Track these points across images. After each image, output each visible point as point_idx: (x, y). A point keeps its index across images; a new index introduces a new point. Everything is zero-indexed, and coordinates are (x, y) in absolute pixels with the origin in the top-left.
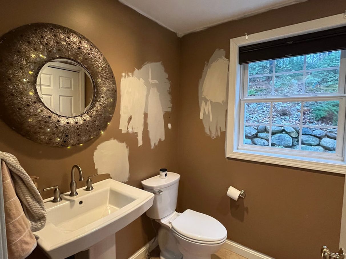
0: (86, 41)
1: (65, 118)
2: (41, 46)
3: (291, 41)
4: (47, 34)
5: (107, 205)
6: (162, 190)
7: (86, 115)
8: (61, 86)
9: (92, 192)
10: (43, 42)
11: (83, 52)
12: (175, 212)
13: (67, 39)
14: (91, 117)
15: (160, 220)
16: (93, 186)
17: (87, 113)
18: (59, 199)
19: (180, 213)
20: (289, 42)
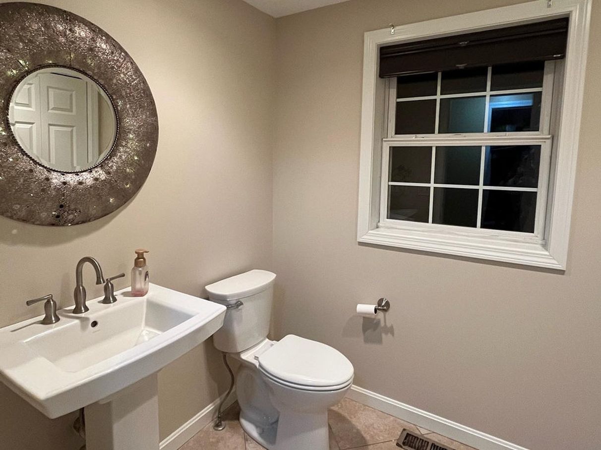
0: (104, 38)
1: (59, 174)
2: (21, 44)
3: (466, 41)
4: (31, 23)
5: (143, 328)
6: (242, 300)
7: (99, 169)
8: (52, 106)
9: (114, 306)
10: (25, 37)
11: (98, 56)
12: (267, 340)
13: (68, 32)
14: (108, 173)
15: (239, 354)
16: (116, 295)
17: (102, 166)
18: (53, 319)
19: (276, 340)
20: (463, 43)
